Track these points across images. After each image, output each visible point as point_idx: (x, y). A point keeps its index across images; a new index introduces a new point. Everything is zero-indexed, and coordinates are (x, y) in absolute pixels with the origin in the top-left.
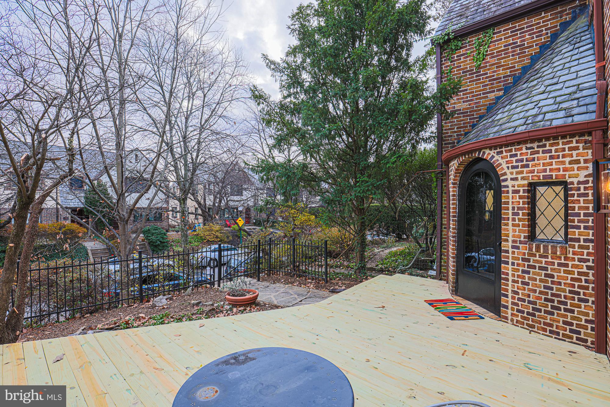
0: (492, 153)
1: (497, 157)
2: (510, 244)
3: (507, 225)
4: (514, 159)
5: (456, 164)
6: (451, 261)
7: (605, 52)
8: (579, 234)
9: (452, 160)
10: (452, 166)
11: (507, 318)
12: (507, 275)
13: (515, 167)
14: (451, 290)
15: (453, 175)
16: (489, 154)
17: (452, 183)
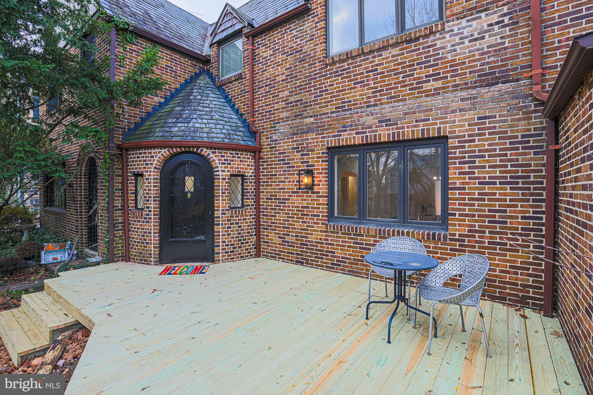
0: (208, 151)
1: (212, 155)
2: (221, 212)
3: (219, 200)
4: (223, 158)
5: (165, 152)
6: (154, 237)
7: (255, 115)
8: (250, 202)
9: (155, 148)
10: (155, 153)
11: (219, 260)
12: (219, 232)
13: (223, 164)
14: (154, 262)
15: (158, 161)
16: (205, 152)
17: (155, 168)
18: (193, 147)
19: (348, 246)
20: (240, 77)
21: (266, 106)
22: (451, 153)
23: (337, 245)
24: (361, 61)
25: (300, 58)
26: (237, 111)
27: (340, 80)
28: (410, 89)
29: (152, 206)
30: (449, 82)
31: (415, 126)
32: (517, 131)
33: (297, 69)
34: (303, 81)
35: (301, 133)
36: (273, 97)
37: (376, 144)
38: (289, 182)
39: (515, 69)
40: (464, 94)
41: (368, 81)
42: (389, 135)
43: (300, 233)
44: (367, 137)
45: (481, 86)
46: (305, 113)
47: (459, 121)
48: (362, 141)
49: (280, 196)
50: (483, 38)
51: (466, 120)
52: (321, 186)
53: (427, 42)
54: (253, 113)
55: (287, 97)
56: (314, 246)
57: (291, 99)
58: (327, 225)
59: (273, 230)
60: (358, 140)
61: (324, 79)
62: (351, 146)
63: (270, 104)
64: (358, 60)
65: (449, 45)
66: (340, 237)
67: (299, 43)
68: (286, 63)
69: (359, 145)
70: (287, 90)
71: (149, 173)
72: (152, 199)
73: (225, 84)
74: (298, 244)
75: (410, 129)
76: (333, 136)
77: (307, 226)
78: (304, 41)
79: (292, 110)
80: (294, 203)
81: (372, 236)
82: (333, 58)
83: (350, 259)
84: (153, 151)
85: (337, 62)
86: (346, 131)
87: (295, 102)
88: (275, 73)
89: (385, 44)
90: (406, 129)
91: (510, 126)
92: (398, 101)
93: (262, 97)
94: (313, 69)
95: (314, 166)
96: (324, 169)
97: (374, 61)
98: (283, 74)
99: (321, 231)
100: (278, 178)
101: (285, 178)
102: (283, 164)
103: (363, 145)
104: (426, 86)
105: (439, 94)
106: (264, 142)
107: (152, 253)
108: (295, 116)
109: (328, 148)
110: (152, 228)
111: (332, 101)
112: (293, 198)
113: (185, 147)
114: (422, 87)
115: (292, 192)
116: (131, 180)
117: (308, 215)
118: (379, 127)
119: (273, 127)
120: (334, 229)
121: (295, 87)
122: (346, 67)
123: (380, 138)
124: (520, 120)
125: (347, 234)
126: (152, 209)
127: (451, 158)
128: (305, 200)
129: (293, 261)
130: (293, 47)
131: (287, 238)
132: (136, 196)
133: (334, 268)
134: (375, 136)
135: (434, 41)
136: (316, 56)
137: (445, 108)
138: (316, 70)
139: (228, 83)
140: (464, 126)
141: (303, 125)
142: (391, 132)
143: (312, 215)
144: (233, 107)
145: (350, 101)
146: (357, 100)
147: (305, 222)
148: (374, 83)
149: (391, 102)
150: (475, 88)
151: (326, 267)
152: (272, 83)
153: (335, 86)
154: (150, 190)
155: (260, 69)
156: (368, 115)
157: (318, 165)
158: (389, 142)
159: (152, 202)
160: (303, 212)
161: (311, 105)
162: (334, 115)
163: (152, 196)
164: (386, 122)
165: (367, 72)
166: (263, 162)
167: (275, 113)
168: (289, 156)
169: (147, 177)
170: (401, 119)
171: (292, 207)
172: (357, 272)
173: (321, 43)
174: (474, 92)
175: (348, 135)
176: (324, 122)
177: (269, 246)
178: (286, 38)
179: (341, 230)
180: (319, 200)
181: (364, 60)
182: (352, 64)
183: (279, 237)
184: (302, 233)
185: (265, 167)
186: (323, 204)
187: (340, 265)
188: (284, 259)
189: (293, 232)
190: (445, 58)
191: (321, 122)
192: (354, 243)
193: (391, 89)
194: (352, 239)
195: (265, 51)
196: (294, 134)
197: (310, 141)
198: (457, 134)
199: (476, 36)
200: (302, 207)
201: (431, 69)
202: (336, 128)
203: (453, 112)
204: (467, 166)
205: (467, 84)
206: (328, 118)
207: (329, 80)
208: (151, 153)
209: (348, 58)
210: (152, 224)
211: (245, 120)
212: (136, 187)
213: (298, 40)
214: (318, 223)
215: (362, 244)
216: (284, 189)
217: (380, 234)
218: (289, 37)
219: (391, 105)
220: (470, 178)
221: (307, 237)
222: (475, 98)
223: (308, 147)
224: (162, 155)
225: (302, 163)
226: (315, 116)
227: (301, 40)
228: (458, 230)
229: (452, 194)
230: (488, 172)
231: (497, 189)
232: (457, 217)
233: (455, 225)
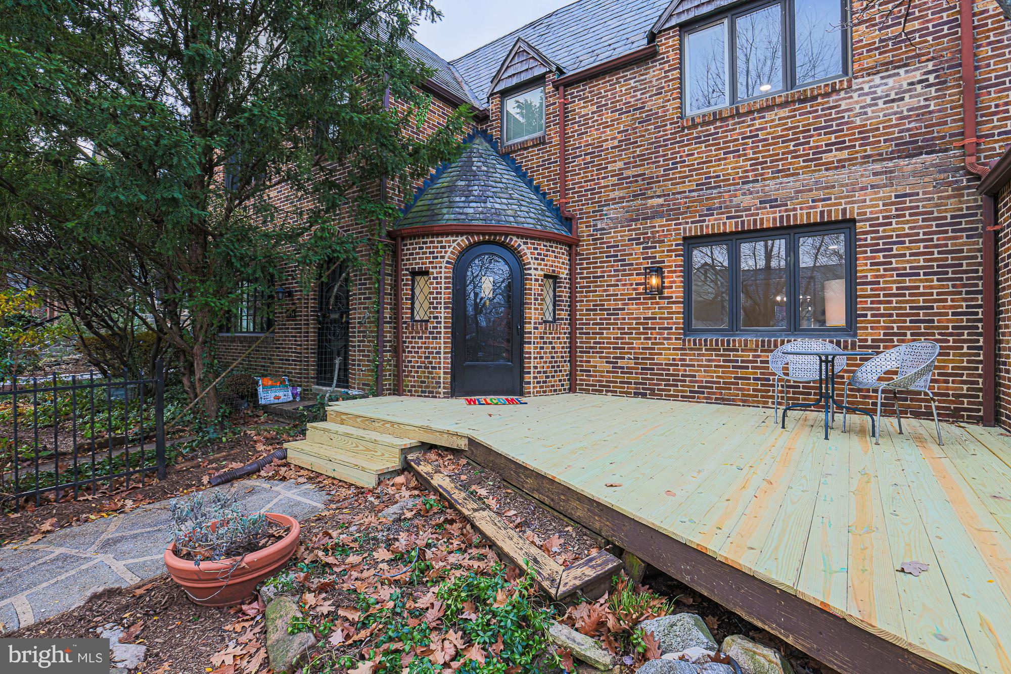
0: (519, 241)
1: (523, 247)
2: (532, 325)
3: (530, 309)
4: (536, 252)
5: (463, 241)
6: (445, 358)
7: (568, 194)
8: (564, 314)
9: (447, 235)
10: (449, 242)
11: (529, 393)
12: (530, 353)
13: (536, 259)
14: (444, 393)
15: (452, 253)
16: (516, 242)
17: (448, 262)
18: (501, 234)
19: (716, 366)
20: (541, 142)
21: (585, 182)
22: (860, 240)
23: (699, 366)
24: (734, 124)
25: (642, 117)
26: (537, 189)
27: (704, 149)
28: (804, 161)
29: (442, 315)
30: (857, 152)
31: (811, 208)
32: (946, 211)
33: (636, 133)
34: (647, 149)
35: (643, 219)
36: (597, 170)
37: (756, 231)
38: (624, 285)
39: (944, 137)
40: (878, 167)
41: (744, 150)
42: (774, 219)
43: (641, 353)
44: (743, 222)
45: (899, 157)
46: (649, 192)
47: (871, 200)
48: (736, 226)
49: (609, 305)
50: (902, 99)
51: (880, 199)
52: (674, 289)
53: (828, 102)
54: (564, 191)
55: (620, 169)
56: (664, 370)
57: (626, 173)
58: (684, 341)
59: (597, 352)
60: (731, 226)
61: (679, 147)
62: (719, 235)
63: (594, 180)
64: (731, 122)
65: (858, 107)
66: (703, 355)
67: (639, 97)
68: (618, 124)
69: (732, 233)
70: (620, 160)
71: (438, 270)
72: (443, 306)
73: (515, 152)
74: (638, 368)
75: (805, 211)
76: (692, 222)
77: (652, 344)
78: (648, 95)
79: (629, 188)
80: (632, 314)
81: (751, 350)
82: (693, 119)
83: (719, 383)
84: (444, 239)
85: (698, 124)
86: (712, 215)
87: (634, 176)
88: (600, 137)
89: (770, 103)
90: (799, 212)
91: (937, 205)
92: (787, 176)
93: (580, 169)
94: (662, 133)
95: (663, 262)
96: (680, 266)
97: (753, 125)
98: (615, 138)
99: (674, 349)
100: (606, 281)
101: (618, 281)
102: (615, 261)
103: (737, 233)
104: (826, 157)
105: (844, 167)
106: (583, 232)
107: (442, 381)
108: (634, 196)
109: (685, 238)
110: (442, 346)
111: (692, 176)
112: (631, 307)
113: (490, 234)
114: (821, 158)
115: (629, 299)
116: (407, 280)
117: (655, 329)
118: (760, 208)
119: (598, 211)
120: (695, 344)
121: (634, 157)
122: (713, 131)
123: (762, 223)
124: (949, 197)
125: (715, 350)
126: (443, 320)
127: (861, 246)
128: (649, 308)
129: (630, 393)
130: (629, 102)
131: (620, 363)
132: (413, 304)
133: (694, 397)
134: (755, 221)
135: (837, 101)
136: (666, 115)
137: (852, 184)
138: (666, 135)
139: (520, 150)
140: (877, 206)
141: (646, 208)
142: (778, 215)
143: (660, 329)
144: (529, 183)
145: (718, 176)
146: (729, 174)
147: (650, 339)
148: (754, 153)
149: (778, 177)
150: (891, 159)
151: (682, 396)
152: (597, 150)
153: (696, 156)
154: (440, 293)
155: (576, 131)
156: (744, 194)
157: (668, 261)
158: (775, 229)
159: (443, 310)
160: (645, 325)
161: (659, 182)
162: (695, 194)
163: (443, 301)
164: (773, 203)
165: (743, 139)
166: (580, 259)
167: (601, 192)
168: (624, 250)
169: (435, 275)
170: (792, 198)
171: (629, 319)
172: (729, 400)
173: (674, 99)
174: (890, 164)
175: (716, 220)
176: (680, 204)
177: (591, 376)
178: (618, 89)
179: (706, 345)
180: (671, 308)
181: (739, 123)
182: (721, 127)
183: (607, 362)
184: (646, 354)
185: (585, 266)
186: (678, 313)
187: (703, 393)
188: (616, 392)
189: (631, 353)
190: (852, 122)
191: (674, 204)
192: (724, 361)
193: (777, 160)
194: (722, 355)
195: (584, 107)
196: (633, 220)
197: (657, 229)
198: (868, 215)
199: (893, 96)
200: (645, 318)
201: (833, 136)
202: (697, 211)
203: (863, 188)
204: (881, 254)
205: (881, 154)
206: (686, 198)
207: (686, 149)
208: (441, 242)
209: (715, 120)
210: (442, 340)
211: (551, 201)
212: (413, 290)
213: (638, 93)
214: (670, 339)
215: (737, 361)
216: (617, 295)
217: (763, 346)
218: (623, 89)
219: (778, 181)
220: (885, 270)
221: (653, 359)
222: (891, 172)
223: (654, 237)
224: (458, 244)
225: (644, 259)
226: (664, 195)
227: (642, 94)
228: (871, 334)
229: (862, 290)
230: (908, 262)
231: (921, 281)
232: (869, 318)
233: (866, 328)
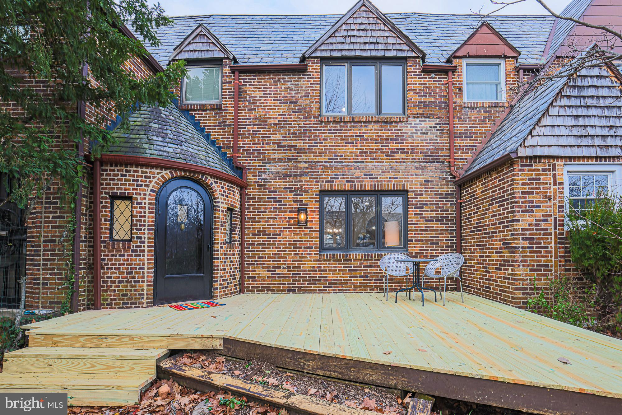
0: (212, 180)
1: (214, 185)
2: (219, 245)
3: (218, 233)
4: (223, 190)
5: (167, 174)
6: (148, 273)
7: (239, 150)
8: (237, 237)
9: (152, 167)
10: (154, 173)
11: (217, 296)
12: (218, 266)
13: (223, 195)
14: (147, 303)
15: (156, 183)
16: (210, 180)
17: (152, 191)
18: (199, 173)
19: (339, 270)
20: (218, 108)
21: (253, 144)
22: (410, 201)
23: (329, 270)
24: (351, 127)
25: (295, 109)
26: (213, 143)
27: (333, 137)
28: (386, 156)
29: (146, 236)
30: (409, 156)
31: (389, 181)
32: (443, 191)
33: (291, 118)
34: (298, 130)
35: (295, 175)
36: (263, 137)
37: (361, 191)
38: (281, 218)
39: (442, 156)
40: (418, 165)
41: (356, 143)
42: (371, 185)
43: (292, 264)
44: (355, 185)
45: (426, 162)
46: (299, 158)
47: (415, 181)
48: (351, 187)
49: (270, 231)
50: (427, 134)
51: (419, 181)
52: (314, 222)
53: (397, 126)
54: (236, 148)
55: (279, 140)
56: (307, 274)
57: (283, 143)
58: (320, 255)
59: (260, 264)
60: (348, 187)
61: (319, 133)
62: (341, 191)
63: (260, 144)
64: (349, 125)
65: (410, 132)
66: (332, 264)
67: (293, 95)
68: (278, 109)
69: (348, 191)
70: (279, 134)
71: (142, 196)
72: (146, 228)
73: (194, 110)
74: (290, 274)
75: (386, 183)
76: (326, 182)
77: (300, 257)
78: (299, 95)
79: (285, 153)
80: (286, 238)
81: (359, 260)
82: (328, 118)
83: (340, 280)
84: (149, 170)
85: (331, 122)
86: (338, 178)
87: (289, 146)
88: (265, 115)
89: (370, 119)
90: (383, 183)
91: (440, 188)
92: (378, 162)
93: (249, 134)
94: (308, 122)
95: (307, 205)
96: (317, 208)
97: (361, 130)
98: (276, 118)
99: (314, 261)
100: (267, 215)
101: (276, 215)
102: (274, 202)
103: (351, 191)
104: (397, 156)
105: (404, 162)
106: (250, 179)
107: (145, 292)
108: (288, 159)
109: (321, 191)
110: (146, 262)
111: (326, 153)
112: (285, 233)
113: (190, 172)
114: (394, 156)
115: (284, 228)
116: (106, 203)
117: (301, 248)
118: (364, 178)
119: (262, 166)
120: (327, 257)
121: (289, 134)
122: (339, 128)
123: (365, 187)
124: (444, 185)
125: (338, 260)
126: (146, 240)
127: (411, 205)
128: (297, 234)
129: (284, 291)
130: (287, 97)
131: (278, 271)
132: (112, 225)
133: (326, 290)
134: (361, 185)
135: (401, 127)
136: (311, 111)
137: (408, 172)
138: (311, 124)
139: (199, 110)
140: (417, 185)
141: (297, 169)
142: (373, 183)
143: (304, 248)
144: (207, 137)
145: (341, 156)
146: (347, 156)
147: (298, 254)
148: (361, 146)
149: (373, 162)
150: (423, 162)
151: (319, 290)
152: (262, 124)
153: (329, 141)
154: (145, 217)
155: (247, 106)
156: (356, 169)
157: (311, 205)
158: (371, 191)
159: (146, 232)
160: (295, 246)
161: (306, 153)
162: (328, 164)
163: (146, 224)
164: (370, 176)
165: (356, 136)
166: (249, 198)
167: (265, 153)
168: (281, 195)
169: (139, 201)
170: (380, 175)
171: (284, 241)
173: (315, 102)
174: (423, 165)
175: (340, 182)
176: (318, 169)
177: (255, 281)
178: (279, 86)
179: (333, 258)
180: (312, 234)
181: (354, 127)
182: (344, 127)
183: (268, 271)
184: (295, 264)
186: (316, 238)
187: (331, 287)
188: (274, 290)
189: (285, 264)
190: (407, 140)
191: (315, 169)
192: (344, 267)
193: (373, 152)
194: (342, 264)
195: (253, 91)
196: (287, 175)
197: (304, 183)
198: (414, 189)
199: (424, 131)
200: (295, 241)
201: (399, 145)
202: (329, 175)
203: (412, 175)
204: (419, 210)
205: (419, 159)
206: (322, 166)
207: (323, 135)
208: (146, 172)
209: (341, 122)
210: (146, 258)
211: (225, 154)
212: (112, 212)
213: (293, 92)
214: (311, 254)
215: (351, 267)
216: (275, 225)
217: (365, 257)
218: (283, 87)
219: (374, 164)
220: (420, 218)
221: (300, 267)
222: (423, 169)
223: (301, 188)
224: (162, 176)
225: (294, 201)
226: (309, 162)
227: (295, 93)
228: (415, 250)
229: (411, 227)
230: (429, 214)
231: (434, 224)
232: (414, 242)
233: (413, 247)
